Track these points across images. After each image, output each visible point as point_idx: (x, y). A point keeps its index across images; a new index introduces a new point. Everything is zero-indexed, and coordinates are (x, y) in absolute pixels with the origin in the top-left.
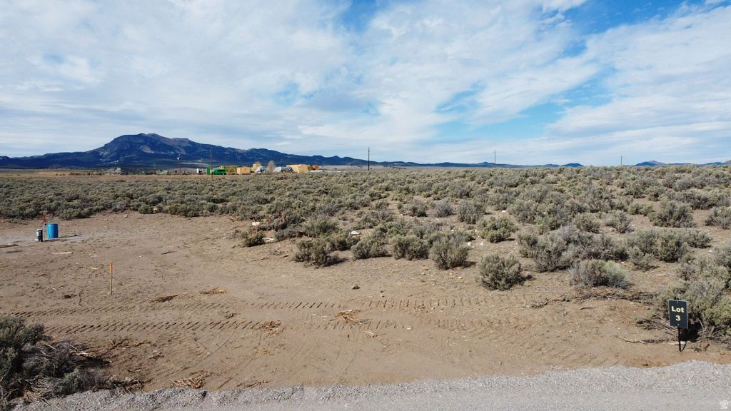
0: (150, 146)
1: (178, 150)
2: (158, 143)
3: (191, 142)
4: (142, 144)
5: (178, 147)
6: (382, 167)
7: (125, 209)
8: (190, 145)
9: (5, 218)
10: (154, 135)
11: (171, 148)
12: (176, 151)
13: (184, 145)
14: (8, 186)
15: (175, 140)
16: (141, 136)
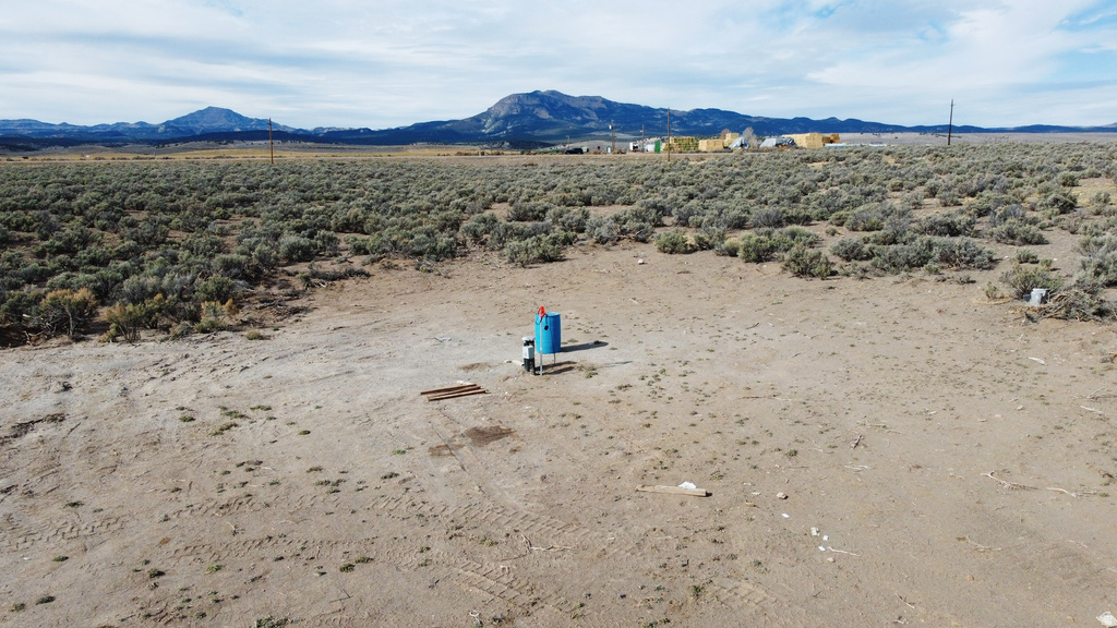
0: (547, 109)
1: (587, 114)
2: (560, 104)
3: (605, 101)
4: (538, 106)
5: (587, 110)
6: (917, 135)
7: (619, 239)
8: (604, 106)
9: (405, 258)
10: (554, 93)
11: (577, 112)
12: (585, 116)
13: (595, 105)
14: (382, 174)
15: (583, 98)
16: (535, 94)
